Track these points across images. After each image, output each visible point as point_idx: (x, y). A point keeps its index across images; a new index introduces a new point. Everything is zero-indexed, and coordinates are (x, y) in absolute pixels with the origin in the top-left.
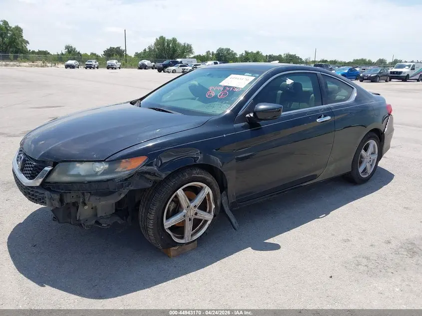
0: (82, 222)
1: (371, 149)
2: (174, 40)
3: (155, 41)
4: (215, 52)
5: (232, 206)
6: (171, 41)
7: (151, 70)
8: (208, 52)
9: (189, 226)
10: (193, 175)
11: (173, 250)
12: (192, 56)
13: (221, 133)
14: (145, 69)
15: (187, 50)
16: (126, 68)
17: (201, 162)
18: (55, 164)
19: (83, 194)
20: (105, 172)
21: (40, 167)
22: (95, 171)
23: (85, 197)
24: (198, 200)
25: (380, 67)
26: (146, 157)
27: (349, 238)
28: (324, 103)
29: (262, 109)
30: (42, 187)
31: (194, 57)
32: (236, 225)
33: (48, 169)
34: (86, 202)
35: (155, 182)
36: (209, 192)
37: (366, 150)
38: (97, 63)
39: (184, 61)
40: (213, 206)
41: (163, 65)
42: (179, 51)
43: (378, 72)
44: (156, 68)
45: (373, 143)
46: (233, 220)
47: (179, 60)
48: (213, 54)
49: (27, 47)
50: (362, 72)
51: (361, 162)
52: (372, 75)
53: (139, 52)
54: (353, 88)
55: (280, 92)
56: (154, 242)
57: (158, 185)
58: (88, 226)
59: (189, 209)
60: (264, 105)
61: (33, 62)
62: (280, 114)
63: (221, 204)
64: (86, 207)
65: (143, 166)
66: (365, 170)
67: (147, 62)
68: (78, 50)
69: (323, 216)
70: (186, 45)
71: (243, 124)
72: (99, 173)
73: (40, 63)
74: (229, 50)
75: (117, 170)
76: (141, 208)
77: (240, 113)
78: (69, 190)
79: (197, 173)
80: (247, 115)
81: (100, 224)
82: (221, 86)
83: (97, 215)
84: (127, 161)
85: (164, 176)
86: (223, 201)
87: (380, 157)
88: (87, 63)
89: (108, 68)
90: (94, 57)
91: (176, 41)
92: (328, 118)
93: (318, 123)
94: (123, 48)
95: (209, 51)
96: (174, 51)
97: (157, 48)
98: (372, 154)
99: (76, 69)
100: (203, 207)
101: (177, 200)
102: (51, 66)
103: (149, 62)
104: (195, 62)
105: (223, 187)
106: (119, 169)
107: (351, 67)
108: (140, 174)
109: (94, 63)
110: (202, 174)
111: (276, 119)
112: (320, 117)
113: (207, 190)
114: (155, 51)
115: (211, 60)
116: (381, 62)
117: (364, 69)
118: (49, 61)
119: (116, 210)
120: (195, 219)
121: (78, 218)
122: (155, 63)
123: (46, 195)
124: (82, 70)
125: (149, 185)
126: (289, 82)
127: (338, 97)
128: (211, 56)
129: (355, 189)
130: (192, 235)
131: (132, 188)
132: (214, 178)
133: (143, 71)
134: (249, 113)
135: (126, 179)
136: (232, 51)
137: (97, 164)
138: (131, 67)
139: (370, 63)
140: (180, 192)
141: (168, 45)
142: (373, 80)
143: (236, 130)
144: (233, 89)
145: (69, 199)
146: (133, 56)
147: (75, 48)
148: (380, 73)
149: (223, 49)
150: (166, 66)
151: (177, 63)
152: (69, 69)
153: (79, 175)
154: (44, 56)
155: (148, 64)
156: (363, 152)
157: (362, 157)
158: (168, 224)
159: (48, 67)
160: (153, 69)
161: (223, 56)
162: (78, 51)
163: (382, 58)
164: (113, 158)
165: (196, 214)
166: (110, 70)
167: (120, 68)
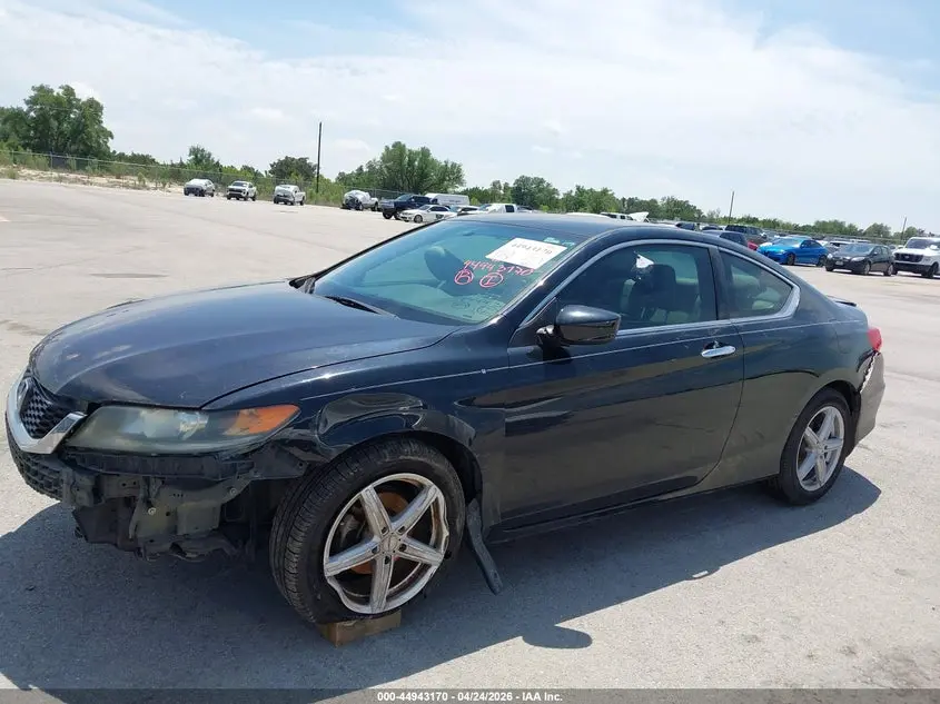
0: (141, 544)
1: (827, 427)
2: (425, 153)
3: (383, 151)
4: (511, 185)
5: (490, 536)
6: (417, 153)
7: (368, 213)
8: (496, 184)
9: (383, 576)
10: (401, 457)
11: (341, 629)
12: (461, 189)
13: (479, 364)
14: (357, 209)
15: (451, 175)
16: (316, 204)
17: (424, 428)
18: (92, 408)
19: (147, 480)
20: (199, 436)
21: (59, 412)
22: (178, 431)
23: (151, 490)
24: (411, 516)
25: (874, 242)
26: (296, 408)
27: (758, 635)
28: (720, 315)
29: (575, 318)
30: (59, 457)
31: (465, 193)
32: (497, 582)
33: (76, 417)
34: (152, 499)
35: (311, 467)
36: (437, 500)
37: (816, 428)
38: (254, 188)
39: (442, 199)
40: (446, 533)
41: (395, 204)
42: (434, 177)
43: (868, 253)
44: (379, 210)
45: (833, 414)
46: (491, 571)
47: (431, 196)
48: (506, 187)
49: (108, 144)
50: (833, 250)
51: (803, 456)
52: (855, 259)
53: (347, 172)
54: (792, 287)
55: (631, 282)
56: (297, 605)
57: (318, 474)
58: (153, 556)
59: (389, 535)
60: (583, 310)
61: (118, 178)
62: (615, 332)
63: (466, 529)
64: (152, 511)
65: (288, 426)
66: (812, 474)
67: (361, 196)
68: (215, 157)
69: (702, 574)
70: (449, 166)
71: (530, 348)
72: (185, 437)
73: (132, 180)
74: (542, 181)
75: (226, 433)
76: (275, 522)
77: (525, 323)
78: (117, 470)
79: (412, 452)
80: (541, 330)
81: (183, 553)
82: (490, 260)
83: (176, 532)
84: (251, 414)
85: (334, 453)
86: (470, 523)
87: (849, 447)
88: (231, 187)
89: (277, 201)
90: (249, 175)
91: (429, 155)
92: (729, 350)
93: (707, 359)
94: (313, 161)
95: (499, 182)
96: (423, 175)
97: (386, 167)
98: (830, 438)
99: (207, 199)
100: (422, 532)
101: (359, 513)
102: (156, 189)
103: (366, 195)
104: (465, 202)
105: (472, 490)
106: (233, 431)
107: (809, 238)
108: (278, 445)
109: (247, 189)
110: (425, 457)
111: (605, 343)
112: (710, 346)
113: (433, 493)
114: (381, 172)
115: (502, 200)
116: (878, 232)
117: (838, 245)
118: (152, 177)
119: (222, 522)
120: (399, 561)
121: (131, 533)
122: (380, 198)
123: (64, 477)
124: (219, 202)
125: (298, 472)
126: (643, 263)
127: (758, 304)
128: (502, 192)
129: (787, 516)
130: (390, 598)
131: (258, 476)
132: (451, 467)
133: (353, 213)
134: (544, 325)
135: (245, 455)
136: (549, 184)
137: (183, 416)
138: (327, 203)
139: (851, 232)
140: (368, 494)
141: (411, 163)
142: (856, 269)
143: (509, 360)
144: (515, 269)
145: (113, 489)
146: (333, 180)
147: (210, 155)
148: (872, 255)
149: (528, 179)
150: (401, 207)
151: (427, 201)
152: (192, 197)
153: (141, 438)
154: (142, 167)
155: (364, 198)
156: (808, 432)
157: (806, 443)
158: (333, 566)
159: (148, 189)
160: (373, 209)
161: (528, 195)
162: (216, 160)
163: (879, 223)
164: (219, 404)
165: (403, 548)
166: (281, 207)
167: (301, 203)
